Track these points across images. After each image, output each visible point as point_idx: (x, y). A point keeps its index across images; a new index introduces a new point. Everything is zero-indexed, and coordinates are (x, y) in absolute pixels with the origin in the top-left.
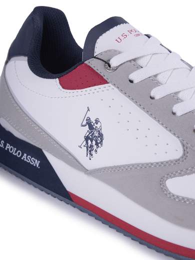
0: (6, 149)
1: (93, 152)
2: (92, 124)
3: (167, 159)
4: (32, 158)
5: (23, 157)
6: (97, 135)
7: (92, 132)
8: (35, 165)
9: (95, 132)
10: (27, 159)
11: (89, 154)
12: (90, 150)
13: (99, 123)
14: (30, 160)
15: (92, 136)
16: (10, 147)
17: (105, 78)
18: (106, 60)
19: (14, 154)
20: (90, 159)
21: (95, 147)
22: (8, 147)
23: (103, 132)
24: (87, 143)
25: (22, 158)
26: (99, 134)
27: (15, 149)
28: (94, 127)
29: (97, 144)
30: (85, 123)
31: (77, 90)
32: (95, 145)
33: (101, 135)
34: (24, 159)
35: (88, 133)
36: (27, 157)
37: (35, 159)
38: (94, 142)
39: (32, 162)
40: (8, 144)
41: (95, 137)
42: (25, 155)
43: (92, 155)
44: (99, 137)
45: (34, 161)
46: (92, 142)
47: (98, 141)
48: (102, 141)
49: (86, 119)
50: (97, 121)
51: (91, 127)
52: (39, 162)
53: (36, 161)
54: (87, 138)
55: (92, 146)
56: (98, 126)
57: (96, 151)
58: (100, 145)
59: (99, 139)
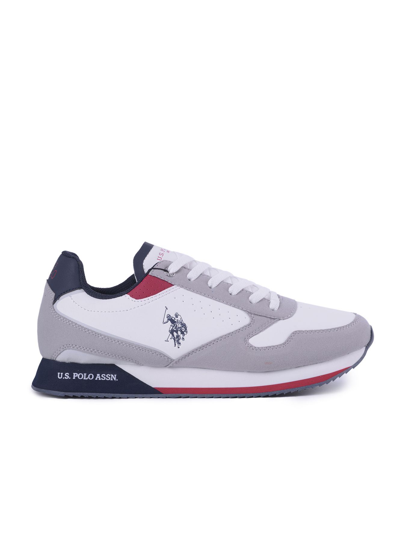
0: (74, 378)
1: (181, 341)
2: (173, 319)
3: (242, 326)
4: (107, 375)
5: (97, 377)
6: (180, 326)
7: (175, 325)
8: (112, 380)
9: (178, 325)
10: (101, 377)
11: (177, 344)
12: (177, 340)
13: (179, 316)
14: (105, 378)
15: (176, 328)
16: (78, 375)
17: (169, 282)
18: (164, 269)
19: (85, 379)
20: (179, 348)
21: (181, 336)
22: (76, 375)
23: (184, 322)
24: (173, 335)
25: (96, 379)
26: (182, 324)
27: (85, 374)
28: (175, 320)
29: (182, 333)
30: (166, 319)
31: (151, 296)
32: (181, 334)
33: (184, 325)
34: (98, 379)
35: (172, 327)
36: (101, 376)
37: (110, 374)
38: (179, 333)
39: (108, 378)
40: (74, 374)
41: (179, 328)
42: (98, 375)
43: (180, 343)
44: (182, 327)
45: (110, 377)
46: (177, 332)
47: (183, 330)
48: (186, 329)
49: (166, 316)
50: (177, 316)
51: (173, 322)
52: (115, 375)
53: (112, 375)
54: (172, 332)
55: (178, 336)
56: (179, 318)
57: (183, 339)
58: (185, 333)
59: (183, 328)
